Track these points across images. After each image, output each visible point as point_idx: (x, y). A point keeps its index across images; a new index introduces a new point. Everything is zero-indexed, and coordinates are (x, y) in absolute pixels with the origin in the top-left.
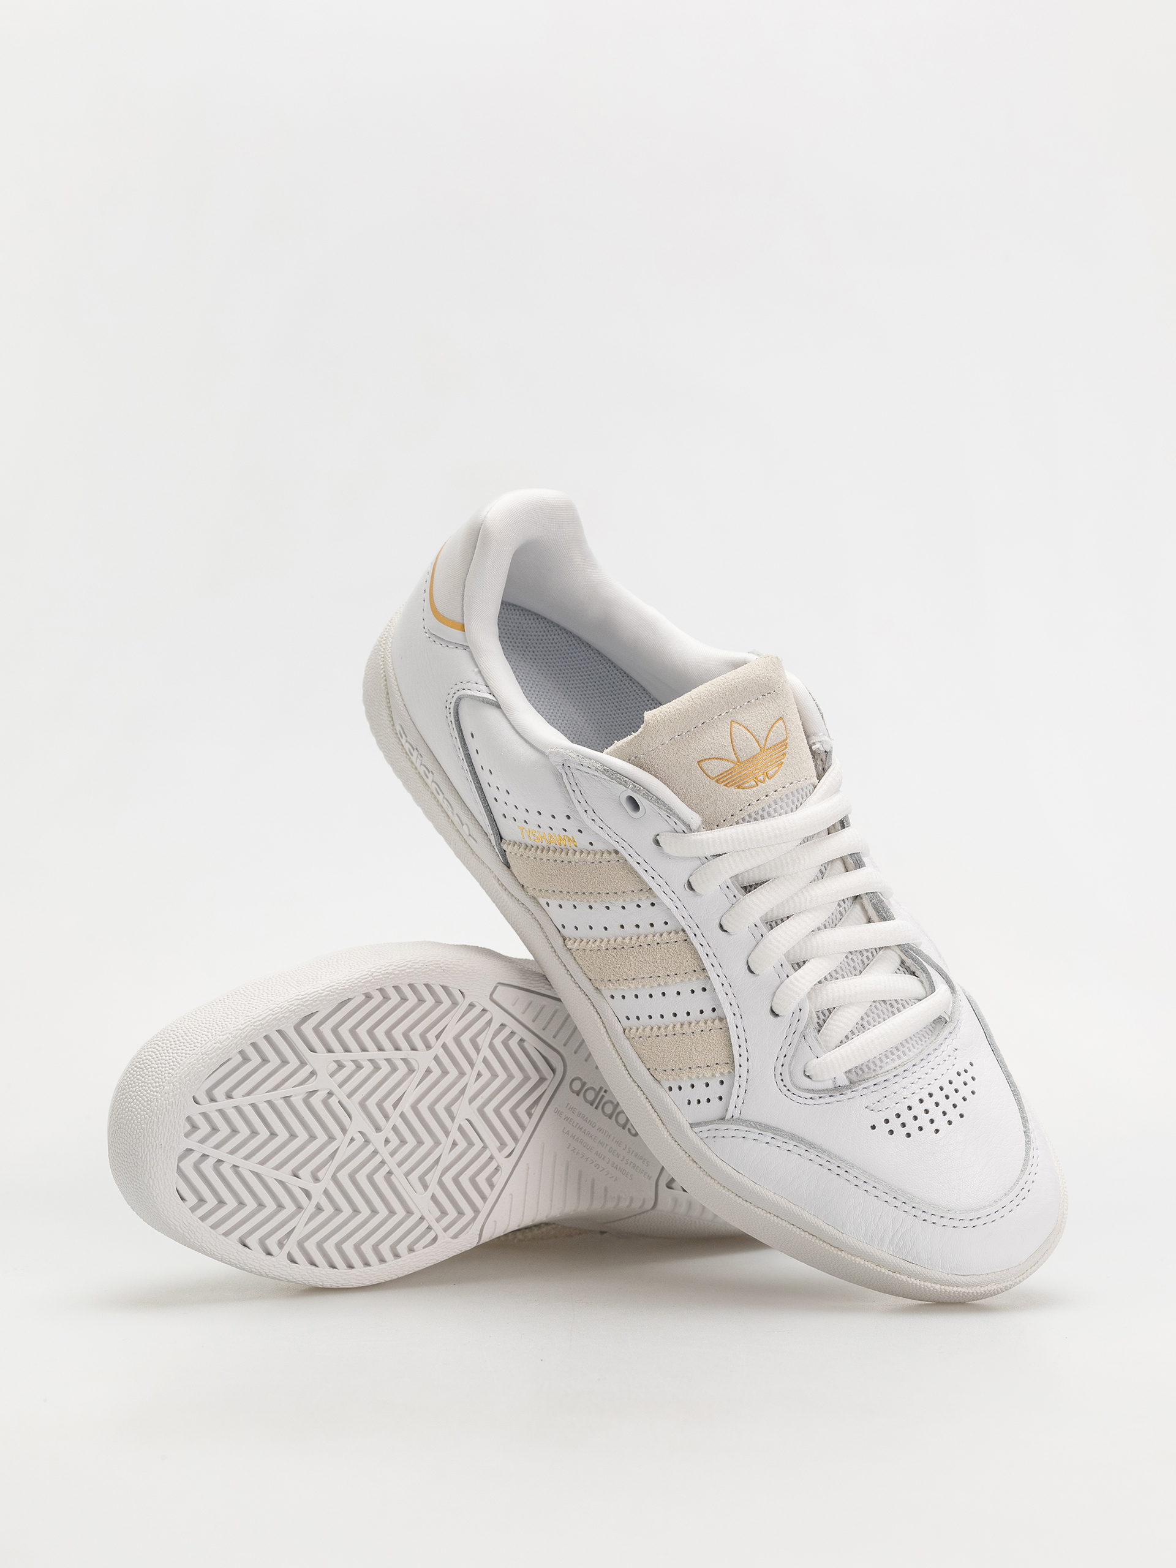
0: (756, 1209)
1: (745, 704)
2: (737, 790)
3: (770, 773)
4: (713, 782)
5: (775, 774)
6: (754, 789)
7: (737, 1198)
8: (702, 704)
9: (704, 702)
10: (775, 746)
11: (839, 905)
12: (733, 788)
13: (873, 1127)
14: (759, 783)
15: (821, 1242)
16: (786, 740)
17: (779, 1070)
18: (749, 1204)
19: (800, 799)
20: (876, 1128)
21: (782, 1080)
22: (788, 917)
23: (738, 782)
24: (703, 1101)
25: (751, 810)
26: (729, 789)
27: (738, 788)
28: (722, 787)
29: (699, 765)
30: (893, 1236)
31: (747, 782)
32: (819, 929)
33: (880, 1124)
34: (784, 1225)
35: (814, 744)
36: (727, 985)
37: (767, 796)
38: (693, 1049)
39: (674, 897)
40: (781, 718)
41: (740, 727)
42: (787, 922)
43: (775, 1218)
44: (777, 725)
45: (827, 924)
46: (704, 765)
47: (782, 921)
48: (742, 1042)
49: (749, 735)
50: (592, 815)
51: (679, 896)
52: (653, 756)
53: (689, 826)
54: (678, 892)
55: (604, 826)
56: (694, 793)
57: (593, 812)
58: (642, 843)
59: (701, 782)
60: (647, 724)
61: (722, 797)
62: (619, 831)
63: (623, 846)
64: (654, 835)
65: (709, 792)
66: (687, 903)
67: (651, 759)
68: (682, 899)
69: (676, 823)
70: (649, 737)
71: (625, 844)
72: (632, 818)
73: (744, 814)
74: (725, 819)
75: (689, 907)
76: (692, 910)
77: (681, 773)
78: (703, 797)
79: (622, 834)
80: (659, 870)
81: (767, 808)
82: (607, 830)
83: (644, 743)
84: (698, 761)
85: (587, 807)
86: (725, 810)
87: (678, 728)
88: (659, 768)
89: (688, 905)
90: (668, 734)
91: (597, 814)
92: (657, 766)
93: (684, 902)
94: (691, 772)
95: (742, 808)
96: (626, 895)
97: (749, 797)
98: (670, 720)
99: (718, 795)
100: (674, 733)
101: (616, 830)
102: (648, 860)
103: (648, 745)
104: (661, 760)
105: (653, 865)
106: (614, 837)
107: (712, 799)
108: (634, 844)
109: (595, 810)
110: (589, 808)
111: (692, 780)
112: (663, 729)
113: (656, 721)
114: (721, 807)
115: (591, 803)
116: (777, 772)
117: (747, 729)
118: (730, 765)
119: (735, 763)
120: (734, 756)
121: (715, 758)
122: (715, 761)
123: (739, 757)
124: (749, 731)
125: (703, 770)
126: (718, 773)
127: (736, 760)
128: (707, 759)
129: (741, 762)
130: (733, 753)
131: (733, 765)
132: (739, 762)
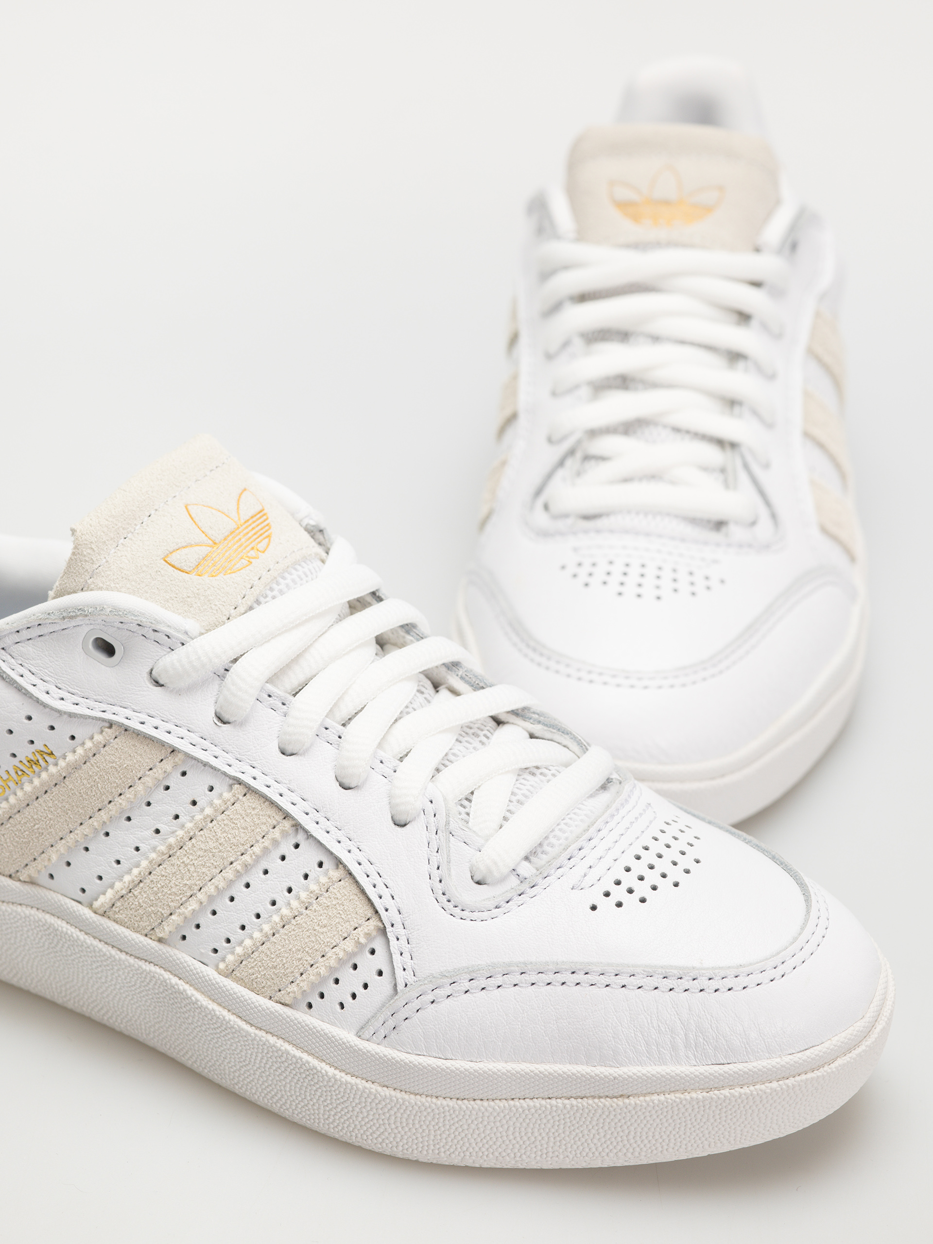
0: (492, 1103)
2: (228, 576)
3: (260, 547)
4: (193, 577)
5: (267, 547)
7: (459, 1102)
8: (138, 492)
10: (253, 517)
12: (222, 575)
13: (594, 908)
14: (252, 560)
15: (596, 1100)
16: (262, 509)
17: (439, 888)
18: (478, 1102)
20: (598, 906)
21: (449, 901)
24: (359, 991)
25: (255, 593)
26: (217, 578)
27: (230, 573)
29: (166, 561)
30: (686, 1035)
31: (236, 564)
33: (601, 901)
34: (538, 1105)
36: (322, 820)
37: (269, 571)
38: (317, 928)
39: (206, 744)
40: (245, 489)
41: (200, 507)
43: (522, 1101)
44: (243, 496)
46: (173, 559)
48: (375, 878)
49: (213, 512)
50: (58, 693)
51: (213, 740)
52: (103, 574)
53: (186, 633)
54: (210, 735)
55: (79, 700)
56: (175, 599)
57: (57, 689)
58: (137, 695)
59: (177, 580)
60: (80, 534)
61: (212, 589)
62: (100, 695)
63: (114, 712)
64: (147, 673)
65: (192, 589)
66: (228, 742)
67: (103, 579)
68: (219, 742)
69: (168, 637)
70: (89, 551)
71: (116, 709)
72: (110, 667)
73: (250, 600)
74: (228, 616)
75: (231, 747)
76: (237, 750)
77: (149, 580)
78: (189, 599)
79: (105, 695)
80: (172, 718)
81: (275, 586)
82: (85, 702)
83: (86, 561)
84: (163, 557)
85: (46, 686)
86: (224, 604)
87: (121, 529)
88: (117, 585)
89: (229, 745)
90: (112, 539)
91: (64, 688)
92: (114, 585)
93: (222, 743)
94: (159, 573)
95: (244, 593)
96: (145, 778)
97: (247, 578)
98: (107, 520)
99: (206, 589)
100: (118, 535)
101: (96, 696)
102: (154, 711)
103: (91, 561)
104: (116, 575)
105: (161, 715)
106: (97, 707)
107: (202, 598)
108: (126, 700)
109: (60, 683)
110: (50, 686)
111: (167, 584)
112: (102, 534)
113: (89, 526)
114: (217, 603)
115: (51, 676)
116: (268, 545)
117: (209, 507)
118: (204, 550)
119: (211, 547)
120: (206, 538)
121: (183, 547)
122: (184, 551)
123: (213, 538)
124: (212, 508)
125: (173, 566)
126: (195, 562)
127: (211, 542)
128: (174, 551)
129: (217, 542)
130: (204, 535)
131: (210, 549)
132: (215, 543)
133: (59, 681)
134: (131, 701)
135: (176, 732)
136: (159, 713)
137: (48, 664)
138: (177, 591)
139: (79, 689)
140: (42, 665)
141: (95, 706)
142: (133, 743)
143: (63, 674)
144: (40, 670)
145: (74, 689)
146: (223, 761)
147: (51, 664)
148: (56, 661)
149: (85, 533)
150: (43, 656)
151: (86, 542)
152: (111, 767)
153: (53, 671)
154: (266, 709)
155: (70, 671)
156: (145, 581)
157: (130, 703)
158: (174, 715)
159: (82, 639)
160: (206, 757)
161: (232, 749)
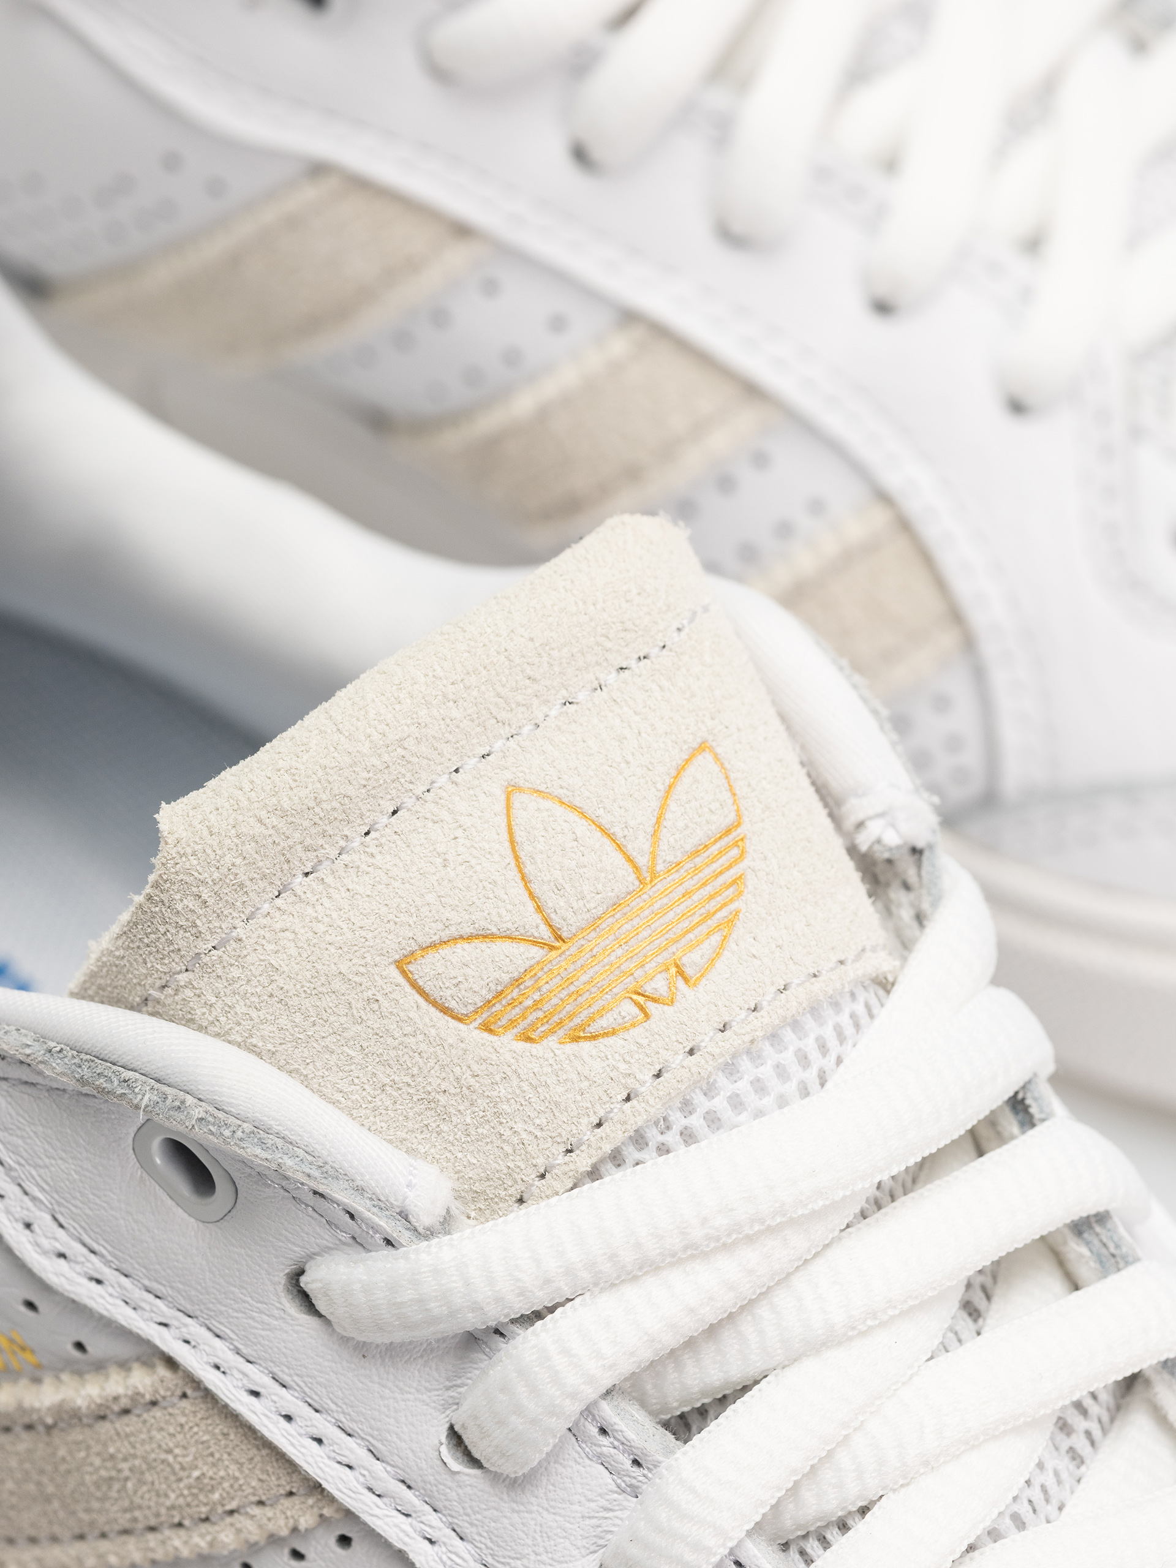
1: (553, 713)
2: (571, 1048)
3: (692, 960)
4: (471, 1033)
5: (712, 961)
6: (635, 1032)
8: (376, 737)
9: (382, 727)
10: (696, 853)
11: (1064, 1426)
12: (552, 1041)
14: (651, 1007)
16: (738, 824)
19: (832, 1042)
22: (864, 1511)
23: (571, 1016)
25: (636, 1115)
26: (536, 1049)
27: (576, 1039)
28: (507, 1044)
29: (404, 973)
31: (601, 1012)
32: (994, 1535)
35: (860, 825)
37: (691, 1052)
39: (410, 1500)
40: (702, 747)
41: (546, 804)
42: (861, 1528)
44: (691, 770)
45: (1024, 1509)
46: (425, 969)
47: (843, 1526)
49: (582, 827)
50: (56, 1239)
51: (429, 1497)
52: (220, 972)
53: (404, 1215)
54: (424, 1481)
55: (107, 1273)
56: (405, 1089)
57: (55, 1226)
58: (253, 1318)
59: (421, 1037)
60: (173, 852)
61: (515, 1081)
62: (161, 1284)
63: (188, 1337)
64: (287, 1274)
65: (457, 1070)
66: (467, 1515)
67: (219, 985)
68: (445, 1507)
69: (352, 1216)
70: (190, 902)
71: (194, 1329)
72: (197, 1219)
73: (613, 1135)
74: (542, 1171)
75: (474, 1530)
76: (490, 1544)
77: (343, 1020)
78: (443, 1099)
79: (172, 1288)
80: (333, 1406)
81: (699, 1098)
82: (120, 1286)
83: (178, 926)
84: (397, 957)
85: (28, 1209)
86: (539, 1134)
87: (299, 847)
88: (254, 1014)
89: (471, 1524)
90: (264, 877)
91: (72, 1230)
92: (244, 1010)
93: (454, 1513)
94: (375, 1006)
95: (601, 1113)
96: (242, 1518)
97: (623, 1067)
98: (260, 821)
99: (498, 1078)
100: (286, 866)
101: (150, 1280)
102: (290, 1376)
103: (194, 931)
104: (254, 982)
105: (307, 1390)
106: (147, 1307)
107: (482, 1103)
108: (223, 1321)
109: (62, 1214)
110: (38, 1213)
111: (390, 1040)
112: (238, 861)
113: (206, 832)
114: (519, 1127)
115: (44, 1190)
116: (718, 953)
117: (573, 807)
118: (524, 955)
119: (542, 945)
120: (537, 919)
121: (461, 937)
122: (464, 950)
123: (556, 920)
124: (583, 814)
125: (421, 991)
126: (484, 992)
127: (545, 933)
128: (433, 946)
129: (564, 935)
130: (530, 906)
131: (536, 953)
132: (559, 938)
133: (63, 1210)
134: (234, 1328)
135: (335, 1447)
136: (302, 1384)
137: (41, 1158)
138: (415, 1071)
139: (109, 1248)
140: (25, 1154)
141: (143, 1305)
142: (225, 1431)
143: (75, 1198)
144: (19, 1164)
145: (99, 1244)
146: (444, 1558)
147: (47, 1161)
148: (62, 1159)
149: (189, 850)
150: (31, 1134)
151: (186, 878)
152: (163, 1462)
153: (49, 1180)
154: (588, 1462)
155: (91, 1197)
156: (332, 1018)
157: (233, 1331)
158: (340, 1403)
159: (135, 1129)
160: (401, 1535)
161: (477, 1538)
